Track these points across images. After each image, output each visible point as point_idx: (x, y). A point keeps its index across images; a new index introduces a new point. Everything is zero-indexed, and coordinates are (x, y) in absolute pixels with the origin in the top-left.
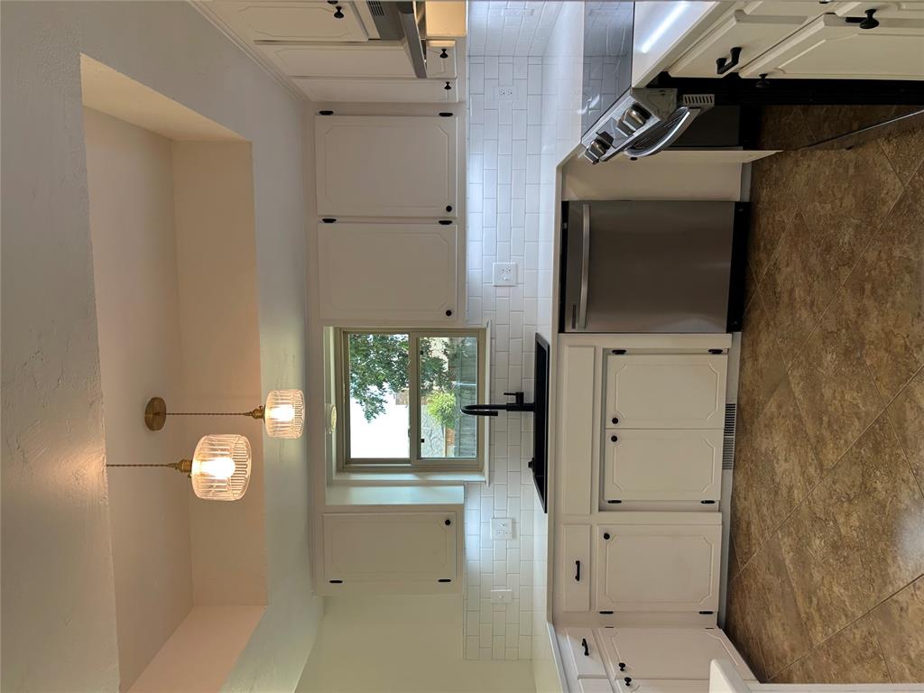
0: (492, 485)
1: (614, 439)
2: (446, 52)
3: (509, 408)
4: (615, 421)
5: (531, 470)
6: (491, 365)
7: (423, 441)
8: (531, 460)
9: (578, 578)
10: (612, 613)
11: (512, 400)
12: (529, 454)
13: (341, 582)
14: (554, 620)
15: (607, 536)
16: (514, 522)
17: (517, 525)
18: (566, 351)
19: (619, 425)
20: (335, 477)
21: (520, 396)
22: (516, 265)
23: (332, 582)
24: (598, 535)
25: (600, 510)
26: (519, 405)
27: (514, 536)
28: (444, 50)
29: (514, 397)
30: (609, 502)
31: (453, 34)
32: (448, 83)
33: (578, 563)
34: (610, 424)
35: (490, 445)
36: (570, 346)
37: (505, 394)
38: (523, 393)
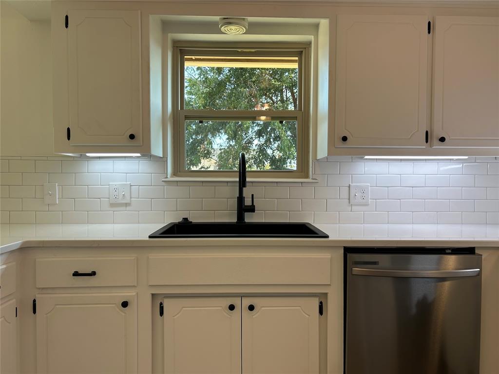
0: (163, 183)
1: (232, 308)
3: (241, 199)
4: (251, 308)
5: (180, 220)
6: (277, 182)
8: (190, 220)
9: (76, 274)
10: (35, 312)
11: (248, 202)
12: (196, 218)
13: (67, 26)
14: (26, 249)
15: (125, 304)
16: (127, 205)
17: (124, 208)
18: (326, 255)
19: (246, 312)
21: (252, 209)
22: (368, 205)
23: (67, 17)
24: (125, 295)
25: (153, 295)
26: (243, 208)
27: (113, 205)
29: (251, 204)
30: (161, 304)
33: (94, 274)
34: (247, 302)
35: (203, 182)
36: (331, 259)
37: (253, 195)
38: (254, 212)
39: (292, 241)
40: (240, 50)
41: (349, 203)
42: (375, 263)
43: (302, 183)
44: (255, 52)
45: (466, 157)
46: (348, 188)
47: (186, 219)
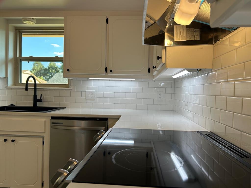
0: (6, 89)
1: (5, 140)
2: (160, 59)
3: (35, 96)
4: (13, 141)
5: (10, 105)
6: (54, 89)
7: (29, 62)
8: (14, 105)
11: (39, 97)
12: (16, 104)
19: (11, 143)
20: (11, 26)
21: (40, 100)
22: (94, 100)
26: (36, 100)
28: (161, 58)
29: (40, 98)
31: (167, 61)
32: (155, 67)
34: (13, 138)
36: (45, 122)
37: (41, 95)
38: (41, 102)
39: (36, 113)
40: (44, 31)
41: (86, 99)
42: (61, 123)
43: (65, 89)
44: (51, 31)
45: (135, 79)
46: (85, 92)
47: (12, 105)
